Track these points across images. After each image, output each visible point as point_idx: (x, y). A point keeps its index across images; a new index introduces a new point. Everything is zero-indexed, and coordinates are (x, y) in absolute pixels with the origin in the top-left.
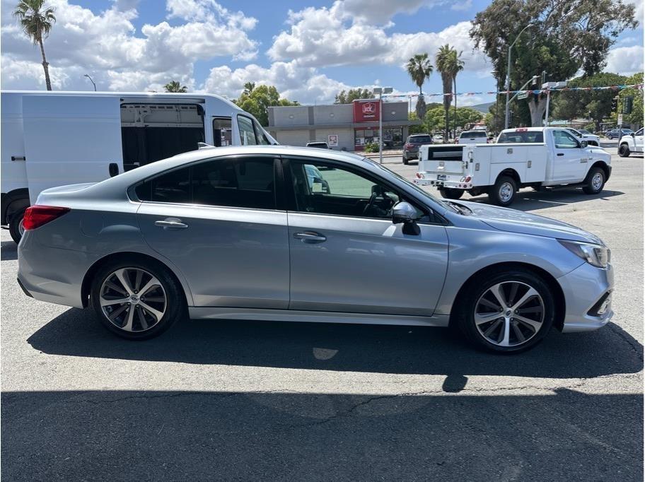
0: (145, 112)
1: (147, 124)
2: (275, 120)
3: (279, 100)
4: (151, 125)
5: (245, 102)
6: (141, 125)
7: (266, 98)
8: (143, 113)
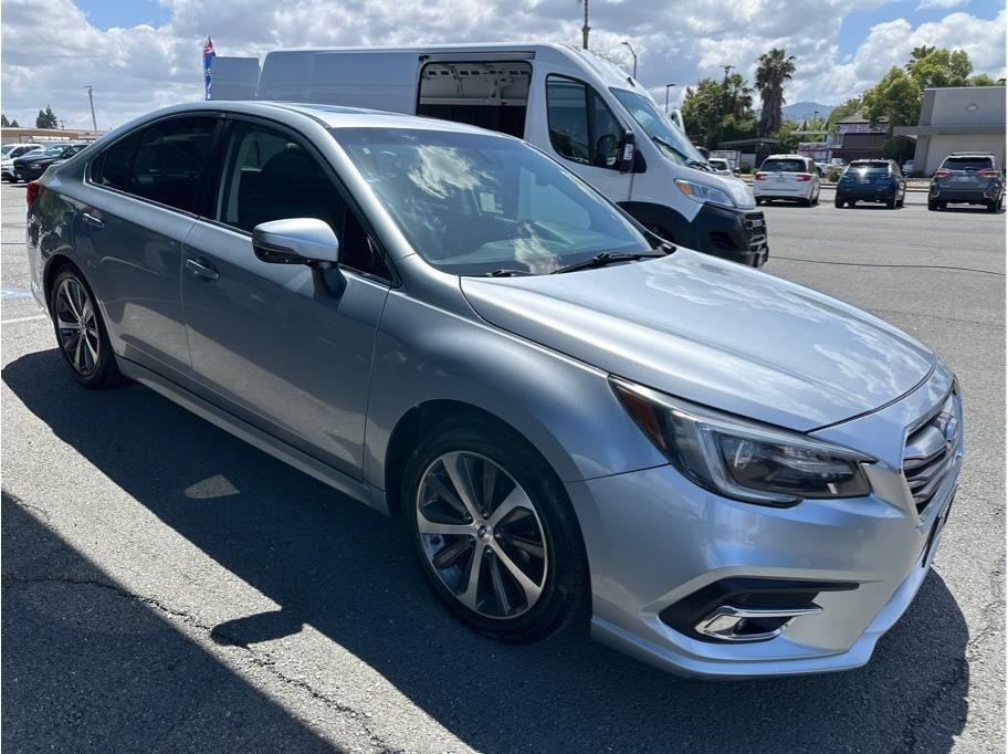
0: (504, 80)
1: (504, 101)
2: (934, 115)
3: (969, 77)
4: (510, 103)
5: (895, 82)
6: (496, 102)
7: (940, 73)
8: (500, 83)
